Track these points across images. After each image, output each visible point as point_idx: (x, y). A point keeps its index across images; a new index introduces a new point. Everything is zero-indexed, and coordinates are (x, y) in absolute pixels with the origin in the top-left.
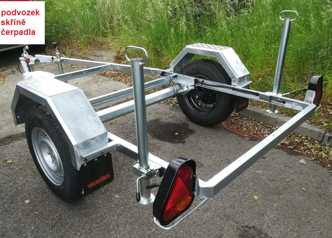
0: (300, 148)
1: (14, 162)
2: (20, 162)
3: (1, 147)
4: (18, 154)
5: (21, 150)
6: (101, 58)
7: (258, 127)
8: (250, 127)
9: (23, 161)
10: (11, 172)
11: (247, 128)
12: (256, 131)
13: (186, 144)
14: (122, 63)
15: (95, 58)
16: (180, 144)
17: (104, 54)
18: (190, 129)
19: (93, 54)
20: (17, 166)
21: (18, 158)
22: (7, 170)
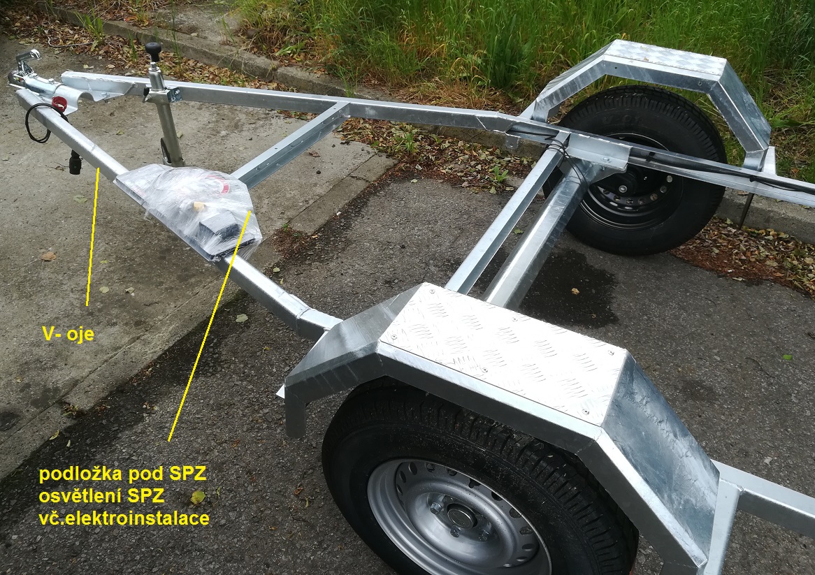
1: (212, 495)
2: (235, 492)
3: (120, 438)
4: (200, 458)
5: (199, 440)
6: (198, 36)
7: (741, 241)
8: (720, 241)
9: (238, 486)
10: (236, 540)
11: (718, 247)
12: (744, 254)
13: (627, 326)
14: (277, 54)
15: (182, 40)
16: (610, 327)
17: (198, 21)
18: (596, 270)
19: (164, 22)
20: (234, 509)
21: (214, 475)
22: (216, 535)
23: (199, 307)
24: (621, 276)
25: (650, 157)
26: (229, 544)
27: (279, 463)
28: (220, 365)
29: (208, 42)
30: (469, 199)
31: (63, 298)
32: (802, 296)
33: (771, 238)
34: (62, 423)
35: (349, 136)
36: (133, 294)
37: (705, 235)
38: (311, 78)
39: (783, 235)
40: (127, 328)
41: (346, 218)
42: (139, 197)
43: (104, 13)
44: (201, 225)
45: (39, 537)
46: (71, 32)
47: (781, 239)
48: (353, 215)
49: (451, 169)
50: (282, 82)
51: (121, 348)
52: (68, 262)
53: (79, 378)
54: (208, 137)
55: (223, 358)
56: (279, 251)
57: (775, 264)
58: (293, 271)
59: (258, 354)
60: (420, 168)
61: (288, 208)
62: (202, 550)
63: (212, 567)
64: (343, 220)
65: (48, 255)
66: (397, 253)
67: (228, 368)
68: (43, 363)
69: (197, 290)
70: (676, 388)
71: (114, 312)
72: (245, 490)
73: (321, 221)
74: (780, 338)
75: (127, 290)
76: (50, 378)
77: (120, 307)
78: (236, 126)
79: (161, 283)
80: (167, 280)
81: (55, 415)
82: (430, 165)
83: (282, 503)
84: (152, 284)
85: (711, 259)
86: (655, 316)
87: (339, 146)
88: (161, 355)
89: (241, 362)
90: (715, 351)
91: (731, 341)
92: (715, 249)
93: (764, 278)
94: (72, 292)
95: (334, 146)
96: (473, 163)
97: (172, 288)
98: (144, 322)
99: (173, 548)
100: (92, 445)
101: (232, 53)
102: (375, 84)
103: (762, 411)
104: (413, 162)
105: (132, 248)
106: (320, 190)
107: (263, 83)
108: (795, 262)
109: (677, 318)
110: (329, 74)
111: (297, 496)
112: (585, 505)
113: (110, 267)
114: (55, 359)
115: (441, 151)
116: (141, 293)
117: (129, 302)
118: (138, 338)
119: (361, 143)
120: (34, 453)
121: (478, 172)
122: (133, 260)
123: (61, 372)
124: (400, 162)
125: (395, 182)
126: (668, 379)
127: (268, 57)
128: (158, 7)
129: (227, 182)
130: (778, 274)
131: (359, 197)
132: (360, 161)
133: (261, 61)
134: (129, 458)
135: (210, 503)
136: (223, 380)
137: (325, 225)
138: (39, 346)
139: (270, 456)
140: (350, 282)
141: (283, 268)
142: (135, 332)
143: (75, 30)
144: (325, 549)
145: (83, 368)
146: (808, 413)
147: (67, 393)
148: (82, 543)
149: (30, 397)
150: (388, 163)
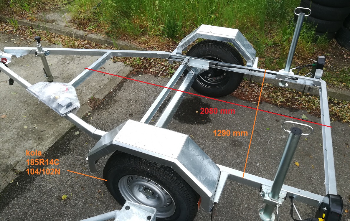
0: (295, 103)
1: (69, 196)
2: (77, 194)
3: (35, 180)
4: (64, 184)
5: (64, 178)
6: (55, 24)
7: (256, 89)
8: (249, 89)
9: (78, 192)
10: (78, 210)
11: (247, 92)
12: (256, 93)
13: (214, 123)
14: (87, 29)
15: (49, 26)
16: (208, 124)
17: (55, 17)
18: (205, 103)
19: (42, 19)
20: (77, 200)
21: (70, 189)
22: (71, 209)
23: (61, 130)
24: (213, 105)
25: (216, 64)
26: (76, 211)
27: (92, 183)
28: (70, 151)
29: (60, 26)
30: (160, 81)
31: (10, 132)
32: (275, 107)
33: (266, 86)
34: (14, 177)
35: (116, 60)
36: (36, 128)
37: (243, 88)
38: (100, 38)
39: (271, 85)
40: (35, 141)
41: (115, 92)
42: (36, 95)
43: (17, 17)
44: (58, 104)
45: (9, 217)
46: (5, 25)
47: (270, 86)
48: (118, 90)
49: (154, 70)
50: (89, 40)
51: (33, 148)
52: (11, 118)
53: (19, 160)
54: (62, 64)
55: (71, 148)
56: (90, 107)
57: (267, 96)
58: (96, 114)
59: (84, 145)
60: (143, 70)
61: (93, 90)
62: (67, 214)
63: (70, 219)
64: (114, 93)
65: (3, 116)
66: (134, 103)
67: (73, 151)
68: (5, 156)
69: (60, 124)
70: (229, 143)
71: (30, 135)
72: (81, 193)
73: (106, 94)
74: (266, 122)
75: (34, 127)
76: (8, 161)
77: (32, 133)
78: (72, 59)
79: (47, 123)
80: (49, 121)
81: (11, 174)
82: (146, 69)
83: (94, 196)
84: (43, 123)
85: (245, 96)
86: (224, 118)
87: (112, 64)
88: (48, 149)
89: (77, 149)
90: (244, 129)
91: (249, 125)
92: (246, 92)
93: (263, 101)
94: (14, 129)
95: (110, 64)
96: (162, 67)
97: (51, 124)
98: (41, 138)
99: (57, 215)
100: (26, 183)
101: (69, 30)
102: (125, 39)
103: (258, 148)
104: (140, 68)
105: (35, 110)
106: (105, 82)
107: (82, 41)
108: (274, 95)
109: (231, 118)
110: (107, 36)
111: (99, 193)
112: (179, 183)
113: (27, 118)
114: (10, 154)
115: (150, 63)
116: (39, 127)
117: (35, 131)
118: (40, 144)
119: (120, 62)
120: (5, 188)
121: (164, 70)
122: (36, 115)
123: (12, 159)
124: (135, 68)
125: (133, 76)
126: (227, 140)
127: (83, 30)
128: (39, 13)
129: (67, 87)
130: (268, 100)
131: (120, 83)
132: (120, 69)
133: (81, 33)
134: (39, 186)
135: (69, 199)
136: (71, 156)
137: (107, 95)
138: (3, 150)
139: (89, 181)
140: (116, 116)
141: (92, 113)
142: (38, 142)
143: (6, 24)
144: (109, 209)
145: (20, 157)
146: (273, 147)
147: (15, 166)
148: (25, 217)
149: (2, 169)
150: (131, 69)
